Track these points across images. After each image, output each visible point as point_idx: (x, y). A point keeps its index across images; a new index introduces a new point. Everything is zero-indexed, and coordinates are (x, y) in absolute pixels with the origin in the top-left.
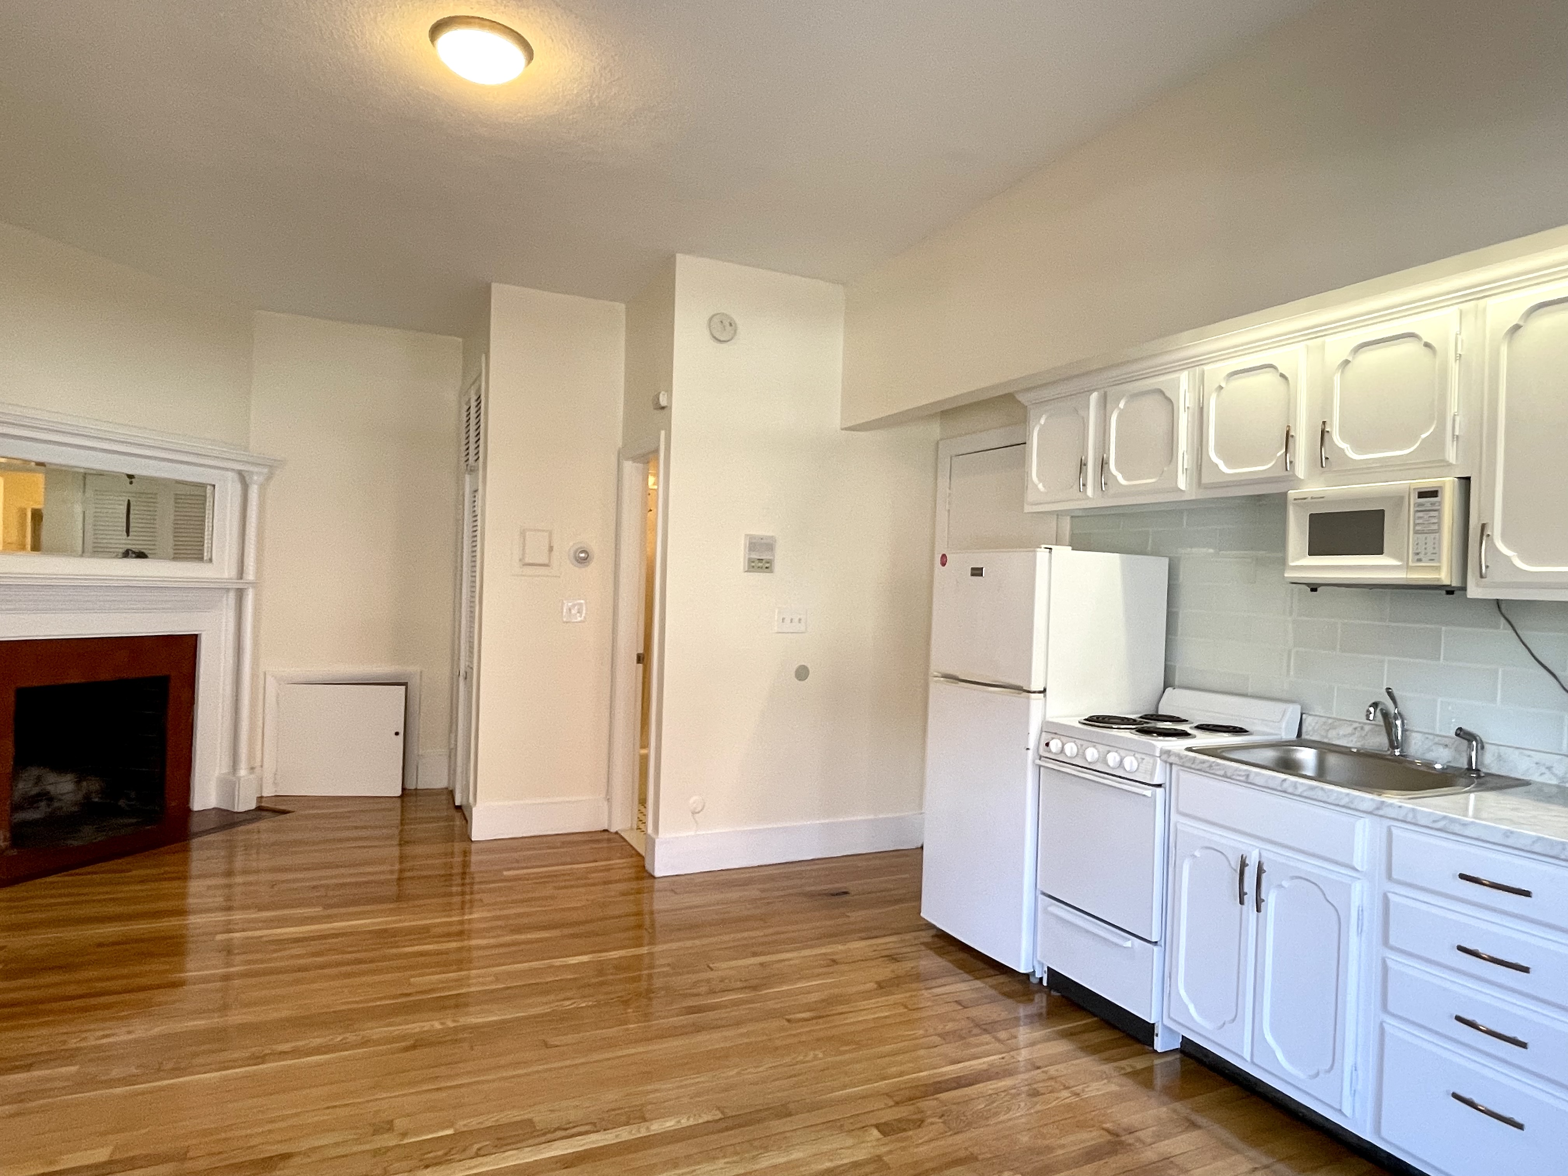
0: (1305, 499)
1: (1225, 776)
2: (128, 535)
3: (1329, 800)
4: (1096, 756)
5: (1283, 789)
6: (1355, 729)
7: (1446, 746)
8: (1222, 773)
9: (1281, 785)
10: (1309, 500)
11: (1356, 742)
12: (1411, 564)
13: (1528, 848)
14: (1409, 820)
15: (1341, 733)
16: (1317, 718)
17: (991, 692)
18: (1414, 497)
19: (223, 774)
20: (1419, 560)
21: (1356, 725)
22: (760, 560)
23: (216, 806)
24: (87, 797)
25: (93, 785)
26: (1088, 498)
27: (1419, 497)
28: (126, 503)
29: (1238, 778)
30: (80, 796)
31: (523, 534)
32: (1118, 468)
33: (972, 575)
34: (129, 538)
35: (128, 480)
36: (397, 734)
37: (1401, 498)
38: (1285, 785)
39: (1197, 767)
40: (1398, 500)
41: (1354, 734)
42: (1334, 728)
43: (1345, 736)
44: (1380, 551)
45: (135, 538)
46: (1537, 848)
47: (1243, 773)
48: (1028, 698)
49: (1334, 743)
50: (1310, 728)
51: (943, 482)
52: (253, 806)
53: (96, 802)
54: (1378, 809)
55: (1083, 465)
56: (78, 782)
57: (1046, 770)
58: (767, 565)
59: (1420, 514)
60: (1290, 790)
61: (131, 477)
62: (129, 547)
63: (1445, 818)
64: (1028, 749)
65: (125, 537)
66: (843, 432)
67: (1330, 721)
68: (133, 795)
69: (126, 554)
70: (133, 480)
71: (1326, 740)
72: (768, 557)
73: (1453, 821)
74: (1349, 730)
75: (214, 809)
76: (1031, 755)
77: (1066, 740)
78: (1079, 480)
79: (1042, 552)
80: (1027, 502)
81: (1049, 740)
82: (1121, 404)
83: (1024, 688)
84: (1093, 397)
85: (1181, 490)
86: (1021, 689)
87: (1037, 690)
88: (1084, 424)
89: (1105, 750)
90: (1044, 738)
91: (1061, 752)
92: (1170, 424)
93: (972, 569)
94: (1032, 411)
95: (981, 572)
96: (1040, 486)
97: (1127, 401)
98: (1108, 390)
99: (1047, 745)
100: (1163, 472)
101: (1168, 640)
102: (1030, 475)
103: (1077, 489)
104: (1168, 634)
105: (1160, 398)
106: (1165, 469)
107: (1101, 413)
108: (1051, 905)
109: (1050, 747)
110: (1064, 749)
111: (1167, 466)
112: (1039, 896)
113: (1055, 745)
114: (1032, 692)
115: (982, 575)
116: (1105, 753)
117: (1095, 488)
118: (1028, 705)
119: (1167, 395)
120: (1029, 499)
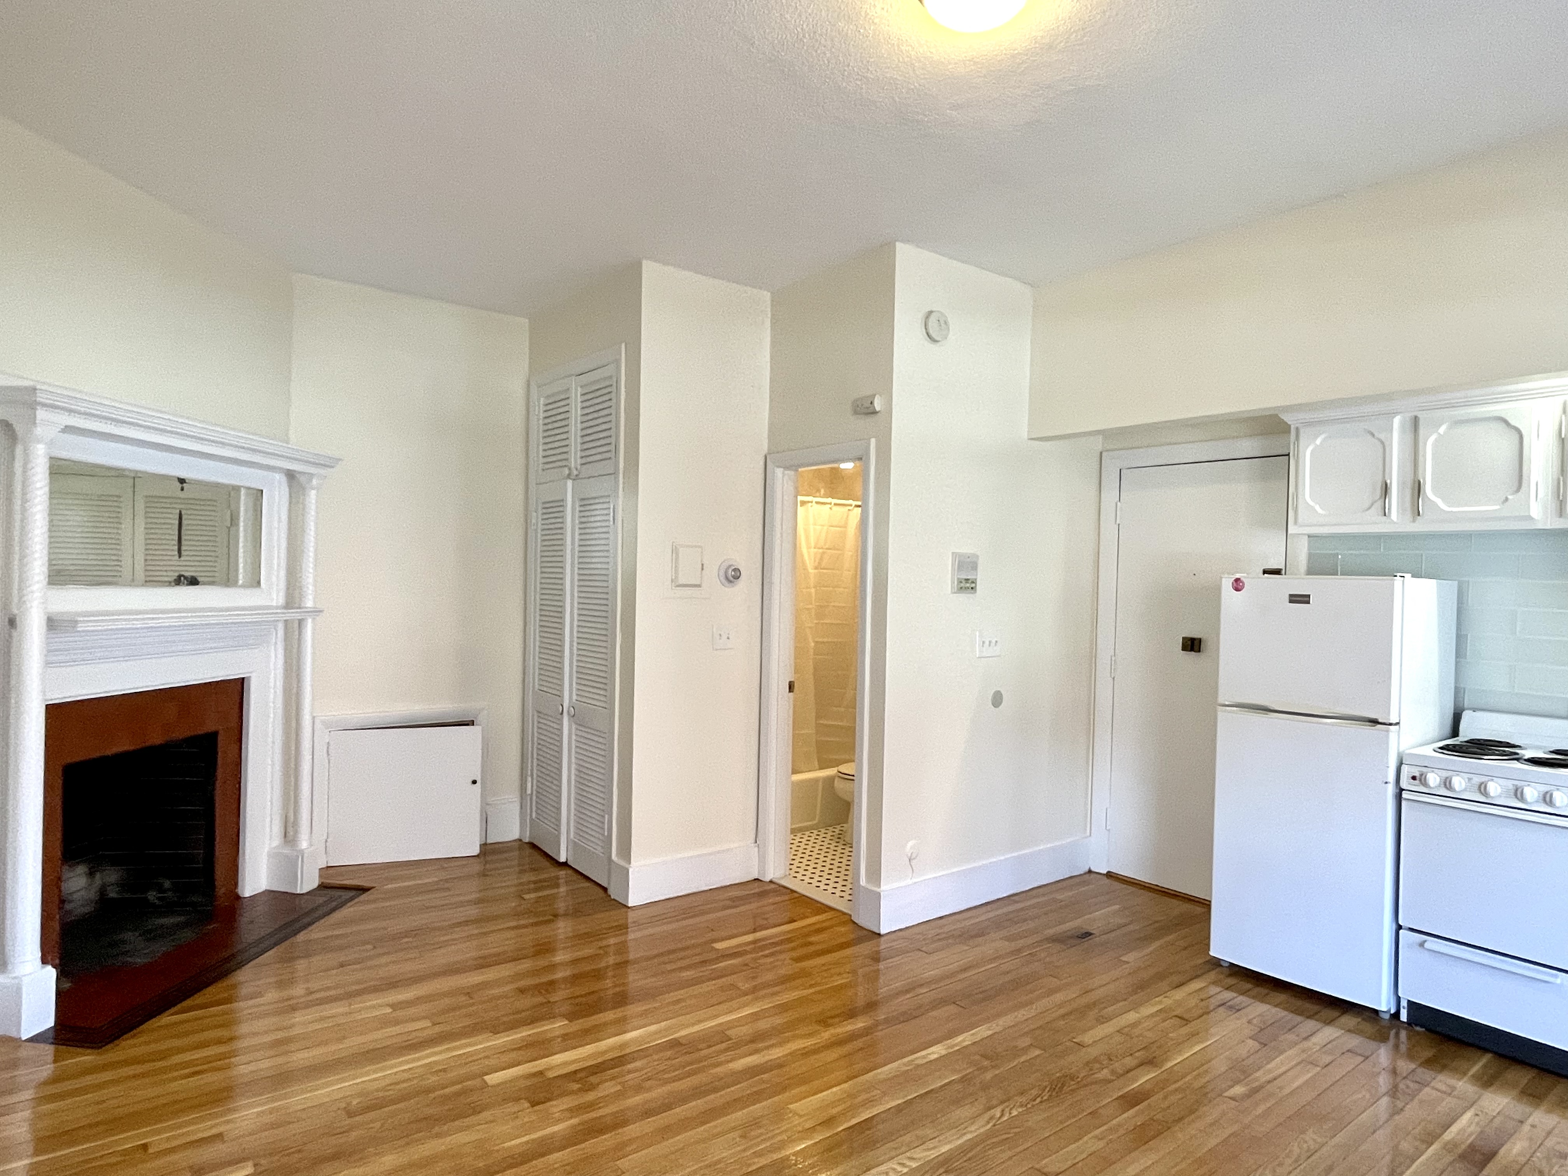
2: (180, 557)
4: (1499, 790)
17: (1326, 724)
19: (274, 848)
22: (967, 580)
23: (268, 888)
24: (102, 891)
25: (111, 876)
26: (1393, 522)
28: (177, 517)
30: (93, 894)
31: (675, 551)
32: (1437, 493)
33: (1291, 602)
34: (182, 558)
35: (179, 485)
36: (474, 782)
45: (189, 558)
48: (1388, 731)
51: (1110, 496)
52: (315, 884)
53: (113, 899)
55: (1386, 489)
56: (91, 874)
57: (1410, 803)
58: (973, 585)
61: (182, 481)
62: (183, 573)
64: (1386, 784)
65: (177, 557)
66: (1031, 442)
68: (167, 884)
69: (179, 581)
70: (185, 485)
72: (974, 577)
75: (263, 892)
76: (1391, 789)
77: (1445, 774)
78: (1380, 504)
79: (1398, 581)
80: (1296, 522)
81: (1417, 774)
82: (1442, 429)
83: (1380, 721)
84: (1397, 420)
85: (1530, 518)
86: (1375, 722)
87: (1394, 722)
88: (1384, 446)
89: (1510, 784)
90: (1405, 769)
91: (1439, 786)
92: (1517, 453)
93: (1291, 596)
94: (1302, 431)
95: (1306, 599)
96: (1317, 508)
97: (1449, 428)
98: (1419, 414)
99: (1414, 778)
100: (1507, 499)
101: (1457, 663)
102: (1300, 496)
103: (1374, 513)
104: (1457, 657)
105: (1501, 426)
106: (1510, 497)
107: (1409, 437)
108: (1425, 941)
109: (1420, 780)
110: (1447, 783)
111: (1513, 494)
112: (1401, 931)
113: (1433, 779)
114: (1391, 724)
115: (1308, 602)
116: (1511, 787)
117: (1402, 510)
118: (1387, 737)
119: (1513, 423)
120: (1300, 520)
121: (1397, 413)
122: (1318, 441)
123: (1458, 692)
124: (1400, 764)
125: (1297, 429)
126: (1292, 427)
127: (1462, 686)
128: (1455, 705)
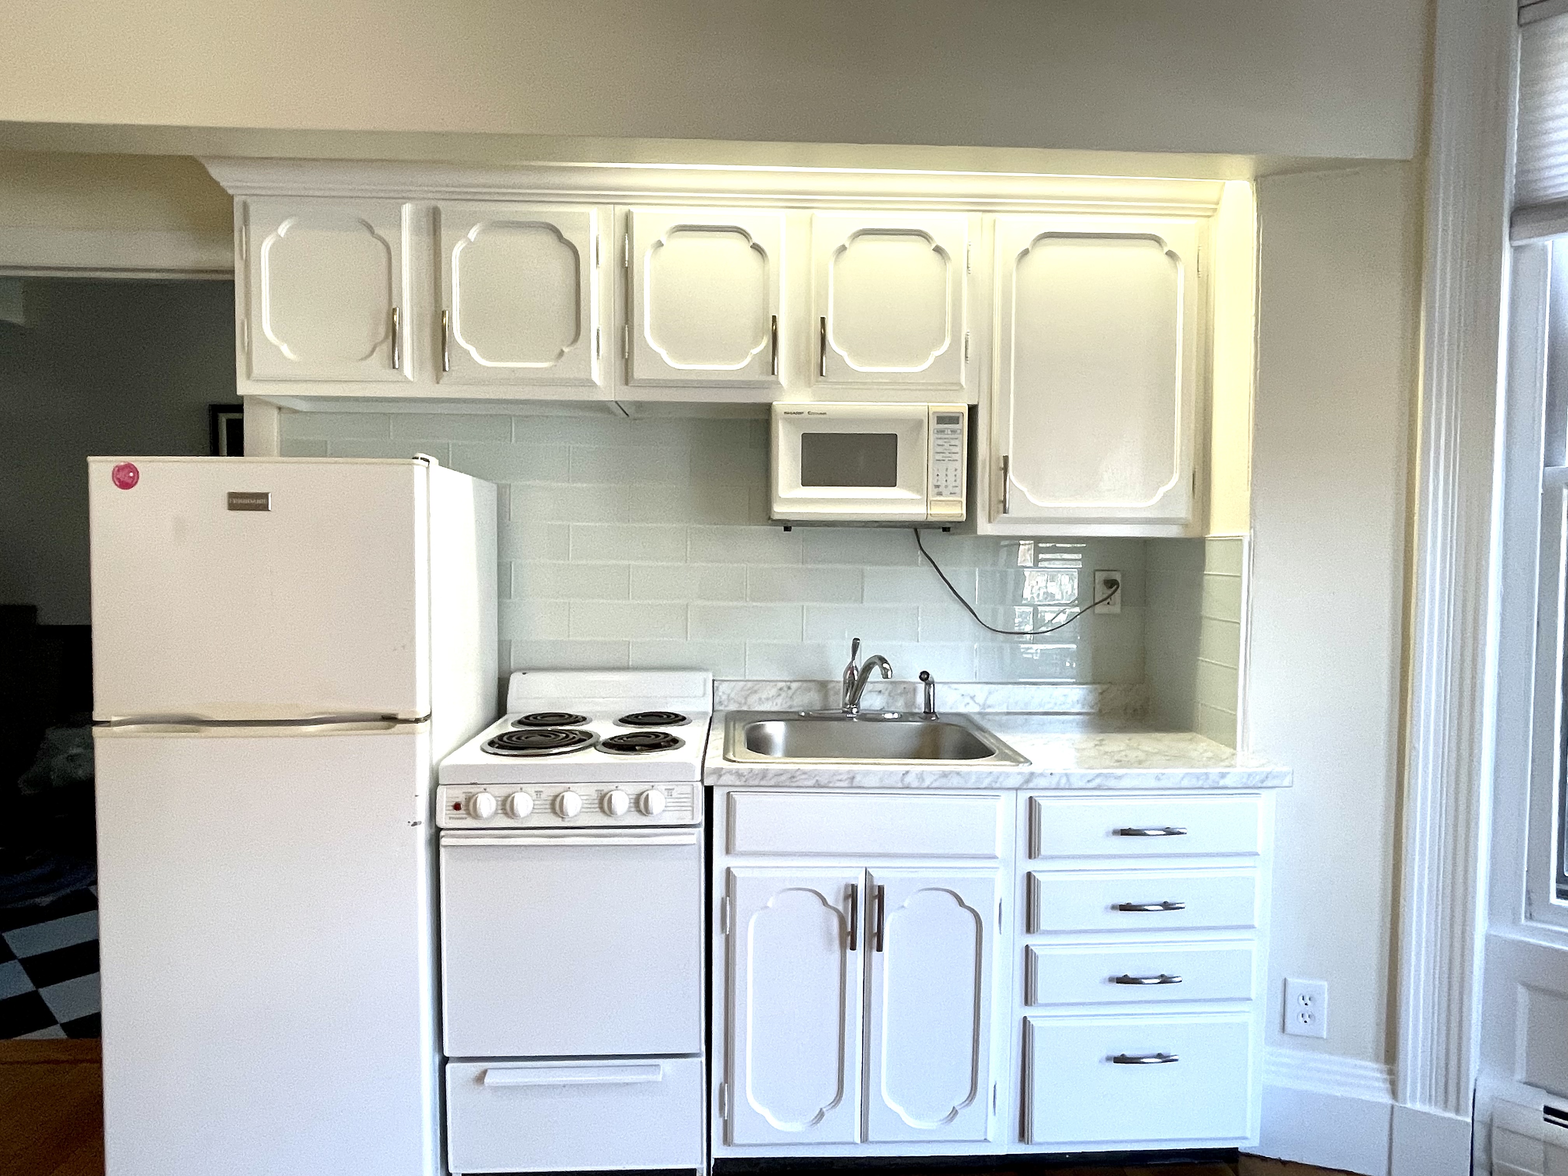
0: (800, 413)
1: (818, 785)
3: (969, 785)
4: (577, 802)
5: (907, 786)
6: (781, 689)
7: (880, 692)
8: (811, 782)
9: (902, 780)
10: (806, 415)
11: (781, 705)
12: (930, 498)
13: (1178, 786)
14: (1062, 785)
15: (764, 696)
16: (733, 684)
18: (933, 421)
20: (940, 494)
21: (781, 685)
26: (406, 381)
27: (938, 423)
29: (838, 784)
32: (469, 337)
33: (232, 507)
37: (921, 422)
38: (908, 779)
39: (772, 783)
40: (916, 425)
41: (779, 695)
42: (756, 692)
43: (768, 699)
44: (891, 482)
46: (1185, 783)
47: (844, 777)
48: (413, 733)
49: (756, 709)
50: (724, 697)
54: (1028, 781)
55: (393, 334)
57: (453, 851)
59: (940, 442)
60: (915, 784)
63: (1099, 775)
64: (415, 824)
67: (750, 684)
71: (745, 708)
73: (1107, 776)
74: (774, 692)
76: (422, 833)
77: (503, 791)
78: (386, 347)
79: (419, 467)
80: (249, 375)
81: (461, 799)
82: (473, 234)
83: (400, 717)
84: (407, 210)
85: (593, 385)
86: (390, 719)
87: (421, 715)
88: (389, 253)
89: (591, 791)
90: (444, 797)
91: (496, 813)
92: (573, 282)
93: (232, 495)
94: (252, 209)
95: (263, 501)
96: (285, 349)
97: (483, 231)
98: (441, 205)
99: (457, 807)
100: (562, 353)
101: (500, 604)
102: (254, 326)
103: (377, 363)
104: (499, 596)
105: (549, 239)
106: (566, 350)
107: (426, 241)
108: (485, 1072)
109: (467, 809)
110: (507, 807)
111: (568, 346)
112: (448, 1067)
113: (487, 804)
114: (417, 721)
115: (265, 508)
116: (595, 795)
117: (419, 365)
118: (412, 745)
119: (566, 235)
120: (256, 371)
121: (409, 199)
122: (283, 230)
123: (503, 648)
124: (435, 784)
125: (245, 206)
126: (236, 199)
127: (508, 638)
128: (499, 667)
